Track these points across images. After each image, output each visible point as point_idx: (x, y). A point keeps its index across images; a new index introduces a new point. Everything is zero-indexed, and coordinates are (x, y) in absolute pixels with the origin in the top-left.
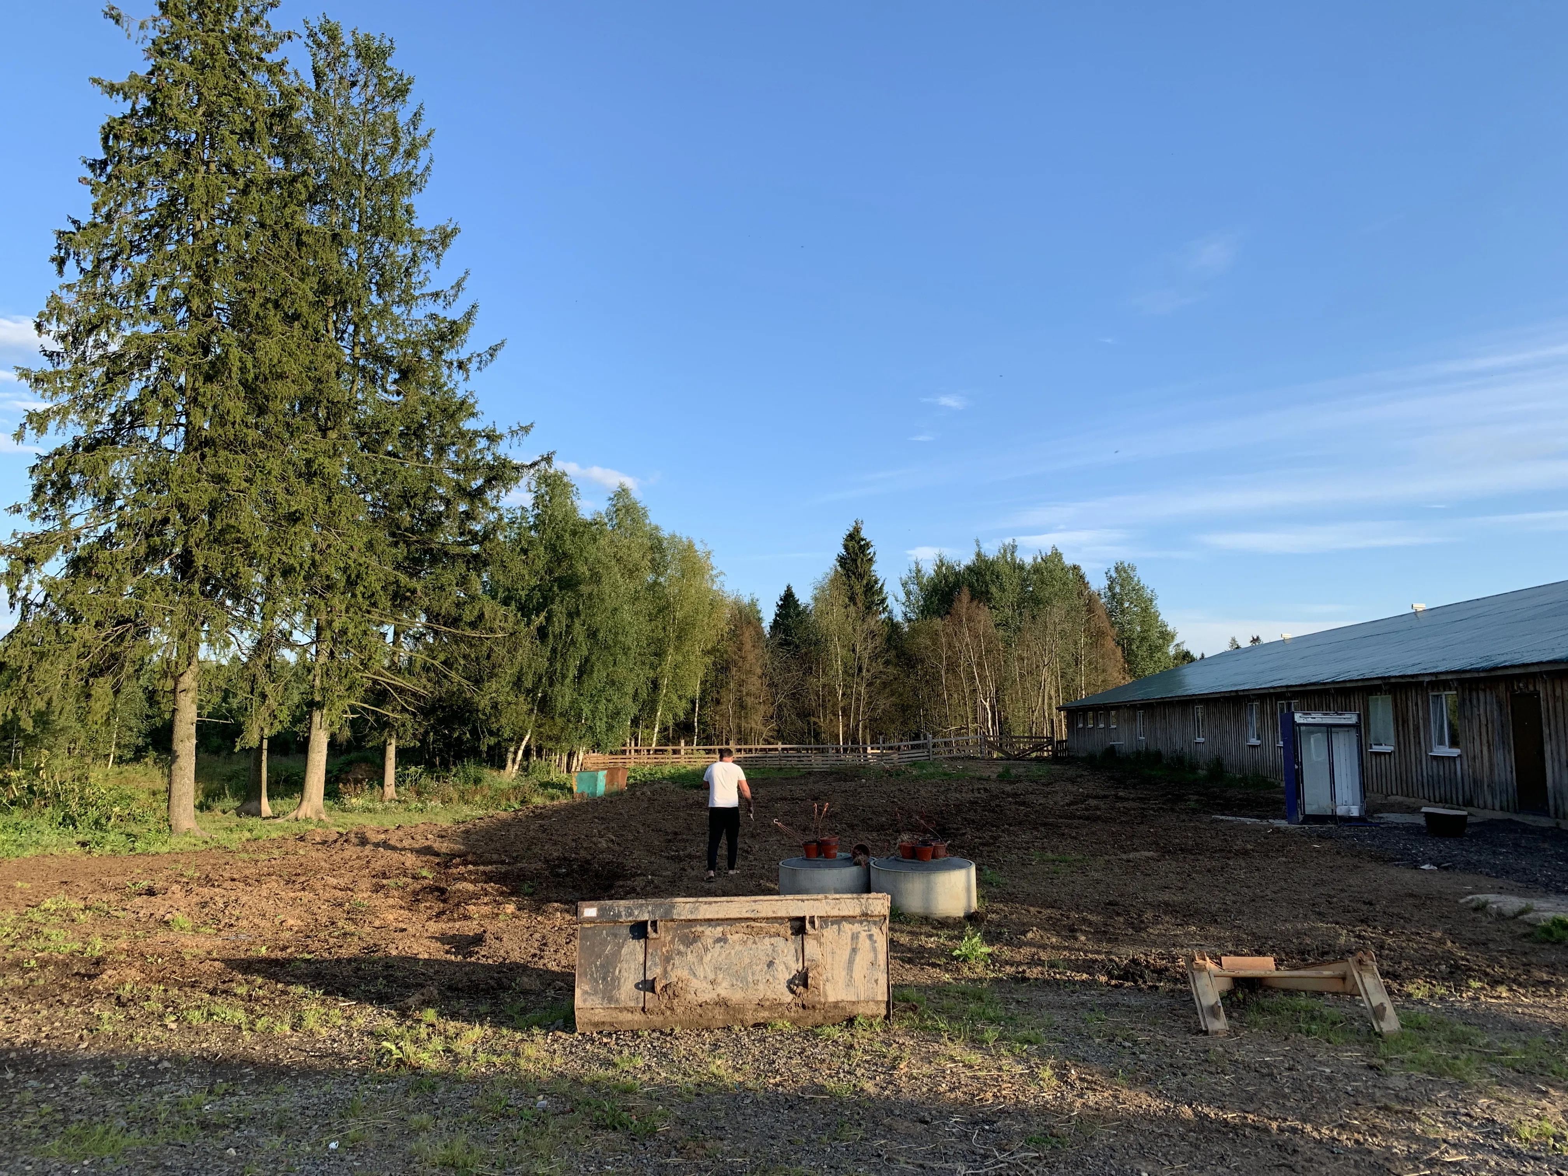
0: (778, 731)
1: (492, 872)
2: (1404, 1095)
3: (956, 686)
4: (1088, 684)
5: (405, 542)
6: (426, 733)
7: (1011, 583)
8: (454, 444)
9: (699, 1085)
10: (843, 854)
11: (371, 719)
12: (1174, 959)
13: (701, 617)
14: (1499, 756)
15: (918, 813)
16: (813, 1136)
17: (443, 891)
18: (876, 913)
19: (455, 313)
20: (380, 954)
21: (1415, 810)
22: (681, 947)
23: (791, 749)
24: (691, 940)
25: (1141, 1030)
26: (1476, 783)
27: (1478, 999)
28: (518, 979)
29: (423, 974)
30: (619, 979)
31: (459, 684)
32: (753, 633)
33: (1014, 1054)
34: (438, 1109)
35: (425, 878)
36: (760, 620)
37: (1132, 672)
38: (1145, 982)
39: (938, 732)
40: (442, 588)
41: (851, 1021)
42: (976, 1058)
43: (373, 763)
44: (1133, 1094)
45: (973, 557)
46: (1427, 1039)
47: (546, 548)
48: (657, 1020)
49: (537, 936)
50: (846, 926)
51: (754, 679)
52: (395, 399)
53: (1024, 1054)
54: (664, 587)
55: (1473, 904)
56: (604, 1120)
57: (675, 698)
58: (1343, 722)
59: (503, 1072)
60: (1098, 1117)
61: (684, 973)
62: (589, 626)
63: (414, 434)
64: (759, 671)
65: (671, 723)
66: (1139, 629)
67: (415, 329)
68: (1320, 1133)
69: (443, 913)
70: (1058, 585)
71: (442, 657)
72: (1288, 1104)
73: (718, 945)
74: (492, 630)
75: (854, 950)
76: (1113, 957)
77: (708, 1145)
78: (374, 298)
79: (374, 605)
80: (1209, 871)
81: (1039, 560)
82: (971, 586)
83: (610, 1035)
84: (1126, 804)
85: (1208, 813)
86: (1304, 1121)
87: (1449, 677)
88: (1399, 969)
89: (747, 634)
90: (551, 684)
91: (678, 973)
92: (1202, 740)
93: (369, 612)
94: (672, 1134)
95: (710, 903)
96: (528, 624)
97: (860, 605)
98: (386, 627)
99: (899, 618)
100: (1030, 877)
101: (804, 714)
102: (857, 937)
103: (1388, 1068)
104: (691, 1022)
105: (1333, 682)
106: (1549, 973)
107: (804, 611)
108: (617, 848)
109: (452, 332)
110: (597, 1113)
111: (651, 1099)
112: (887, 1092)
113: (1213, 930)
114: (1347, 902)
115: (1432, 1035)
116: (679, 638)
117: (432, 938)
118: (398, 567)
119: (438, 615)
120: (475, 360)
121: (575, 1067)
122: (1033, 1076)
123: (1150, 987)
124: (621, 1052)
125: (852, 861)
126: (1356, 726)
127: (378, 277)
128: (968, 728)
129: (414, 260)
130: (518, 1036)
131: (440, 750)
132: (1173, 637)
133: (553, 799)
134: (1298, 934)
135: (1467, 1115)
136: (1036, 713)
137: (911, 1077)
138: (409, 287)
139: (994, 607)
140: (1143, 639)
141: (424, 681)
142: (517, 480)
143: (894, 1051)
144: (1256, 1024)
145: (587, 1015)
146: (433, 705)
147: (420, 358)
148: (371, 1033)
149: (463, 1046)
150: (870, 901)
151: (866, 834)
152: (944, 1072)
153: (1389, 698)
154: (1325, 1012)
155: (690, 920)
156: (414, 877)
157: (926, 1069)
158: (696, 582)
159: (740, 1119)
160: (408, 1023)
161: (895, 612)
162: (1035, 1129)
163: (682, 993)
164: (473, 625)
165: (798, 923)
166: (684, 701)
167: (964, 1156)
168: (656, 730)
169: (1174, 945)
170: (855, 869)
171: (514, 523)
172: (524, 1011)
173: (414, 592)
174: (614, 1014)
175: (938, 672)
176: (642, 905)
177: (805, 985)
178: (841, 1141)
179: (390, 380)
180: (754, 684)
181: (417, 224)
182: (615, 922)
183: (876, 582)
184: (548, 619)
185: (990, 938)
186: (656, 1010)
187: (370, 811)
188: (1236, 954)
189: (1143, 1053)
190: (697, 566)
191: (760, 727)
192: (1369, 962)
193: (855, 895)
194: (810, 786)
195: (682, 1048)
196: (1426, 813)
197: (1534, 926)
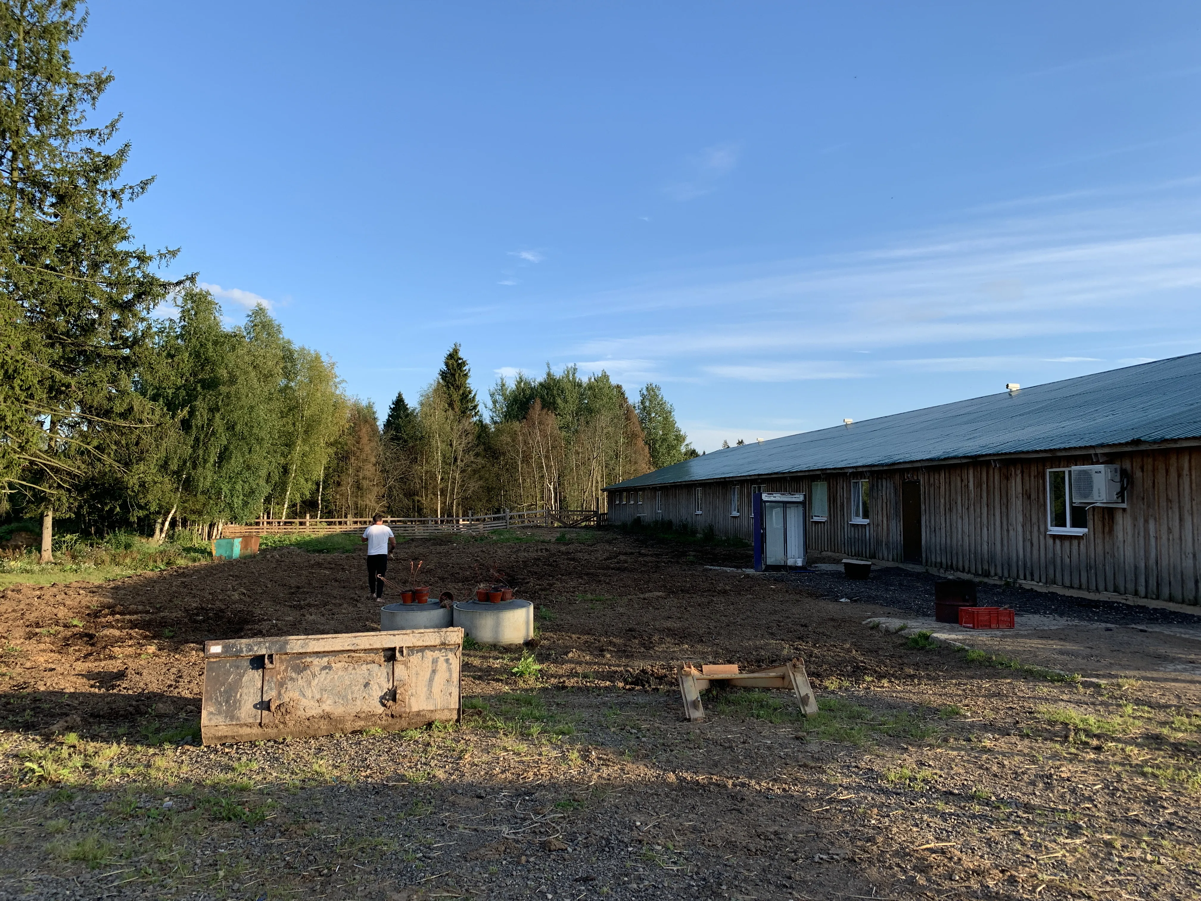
0: (388, 507)
1: (137, 620)
2: (817, 756)
3: (529, 473)
4: (624, 472)
5: (61, 344)
6: (80, 507)
7: (572, 397)
8: (108, 262)
9: (304, 781)
10: (433, 600)
11: (29, 494)
12: (671, 668)
13: (325, 416)
14: (893, 523)
15: (494, 567)
16: (393, 814)
17: (91, 636)
18: (452, 642)
19: (109, 149)
20: (29, 690)
21: (838, 561)
22: (294, 675)
23: (399, 521)
24: (301, 669)
25: (644, 720)
26: (879, 543)
27: (869, 688)
28: (154, 706)
29: (68, 705)
30: (240, 702)
31: (111, 466)
32: (369, 429)
33: (551, 743)
34: (73, 814)
35: (76, 626)
36: (375, 419)
37: (655, 464)
38: (650, 686)
39: (514, 507)
40: (94, 384)
41: (429, 725)
42: (523, 747)
43: (32, 531)
44: (634, 766)
45: (545, 376)
46: (835, 717)
47: (190, 354)
48: (272, 732)
49: (174, 670)
50: (428, 654)
51: (370, 466)
52: (53, 220)
53: (559, 743)
54: (294, 391)
55: (871, 625)
56: (221, 813)
57: (302, 481)
58: (794, 500)
59: (135, 781)
60: (608, 784)
61: (295, 695)
62: (228, 420)
63: (70, 251)
64: (373, 460)
65: (298, 501)
66: (661, 432)
67: (71, 160)
68: (760, 785)
69: (91, 654)
70: (605, 400)
71: (95, 443)
72: (741, 767)
73: (324, 672)
74: (141, 422)
75: (434, 672)
76: (629, 669)
77: (307, 827)
78: (32, 130)
79: (32, 396)
80: (699, 605)
81: (593, 380)
82: (542, 398)
83: (231, 746)
84: (646, 559)
85: (702, 564)
86: (750, 777)
87: (864, 469)
88: (820, 670)
89: (364, 430)
90: (195, 467)
91: (290, 694)
92: (699, 512)
93: (26, 403)
94: (278, 820)
95: (318, 639)
96: (173, 417)
97: (457, 410)
98: (43, 417)
99: (487, 420)
100: (574, 613)
101: (410, 494)
102: (437, 662)
103: (808, 738)
104: (300, 732)
105: (789, 472)
106: (914, 669)
107: (412, 413)
108: (248, 600)
109: (105, 166)
110: (215, 808)
111: (263, 794)
112: (454, 777)
113: (699, 647)
114: (790, 625)
115: (839, 714)
116: (306, 432)
117: (79, 675)
118: (54, 364)
119: (91, 407)
120: (128, 192)
121: (199, 773)
122: (564, 758)
123: (653, 689)
124: (240, 759)
125: (439, 605)
126: (803, 503)
127: (36, 112)
128: (536, 505)
129: (70, 99)
130: (151, 751)
131: (94, 521)
132: (684, 440)
133: (195, 561)
134: (757, 648)
135: (856, 767)
136: (587, 493)
137: (474, 764)
138: (66, 122)
139: (559, 414)
140: (664, 440)
141: (79, 463)
142: (163, 296)
143: (461, 746)
144: (723, 713)
145: (212, 731)
146: (87, 483)
147: (76, 187)
148: (16, 756)
149: (100, 762)
150: (448, 633)
151: (454, 585)
152: (498, 759)
153: (825, 484)
154: (770, 702)
155: (301, 653)
156: (65, 626)
157: (485, 758)
158: (322, 387)
159: (335, 805)
160: (51, 746)
161: (484, 416)
162: (563, 797)
163: (293, 710)
164: (123, 416)
165: (390, 653)
166: (310, 483)
167: (509, 820)
168: (286, 506)
169: (672, 659)
170: (441, 611)
171: (163, 332)
172: (157, 731)
173: (68, 386)
174: (235, 729)
175: (516, 463)
176: (260, 643)
177: (394, 700)
178: (416, 815)
179: (47, 203)
180: (369, 470)
181: (73, 69)
182: (237, 656)
183: (470, 392)
184: (192, 413)
185: (541, 658)
186: (271, 724)
187: (27, 572)
188: (714, 663)
189: (644, 736)
190: (323, 374)
191: (373, 504)
192: (800, 666)
193: (436, 630)
194: (412, 549)
195: (291, 753)
196: (845, 563)
197: (907, 638)
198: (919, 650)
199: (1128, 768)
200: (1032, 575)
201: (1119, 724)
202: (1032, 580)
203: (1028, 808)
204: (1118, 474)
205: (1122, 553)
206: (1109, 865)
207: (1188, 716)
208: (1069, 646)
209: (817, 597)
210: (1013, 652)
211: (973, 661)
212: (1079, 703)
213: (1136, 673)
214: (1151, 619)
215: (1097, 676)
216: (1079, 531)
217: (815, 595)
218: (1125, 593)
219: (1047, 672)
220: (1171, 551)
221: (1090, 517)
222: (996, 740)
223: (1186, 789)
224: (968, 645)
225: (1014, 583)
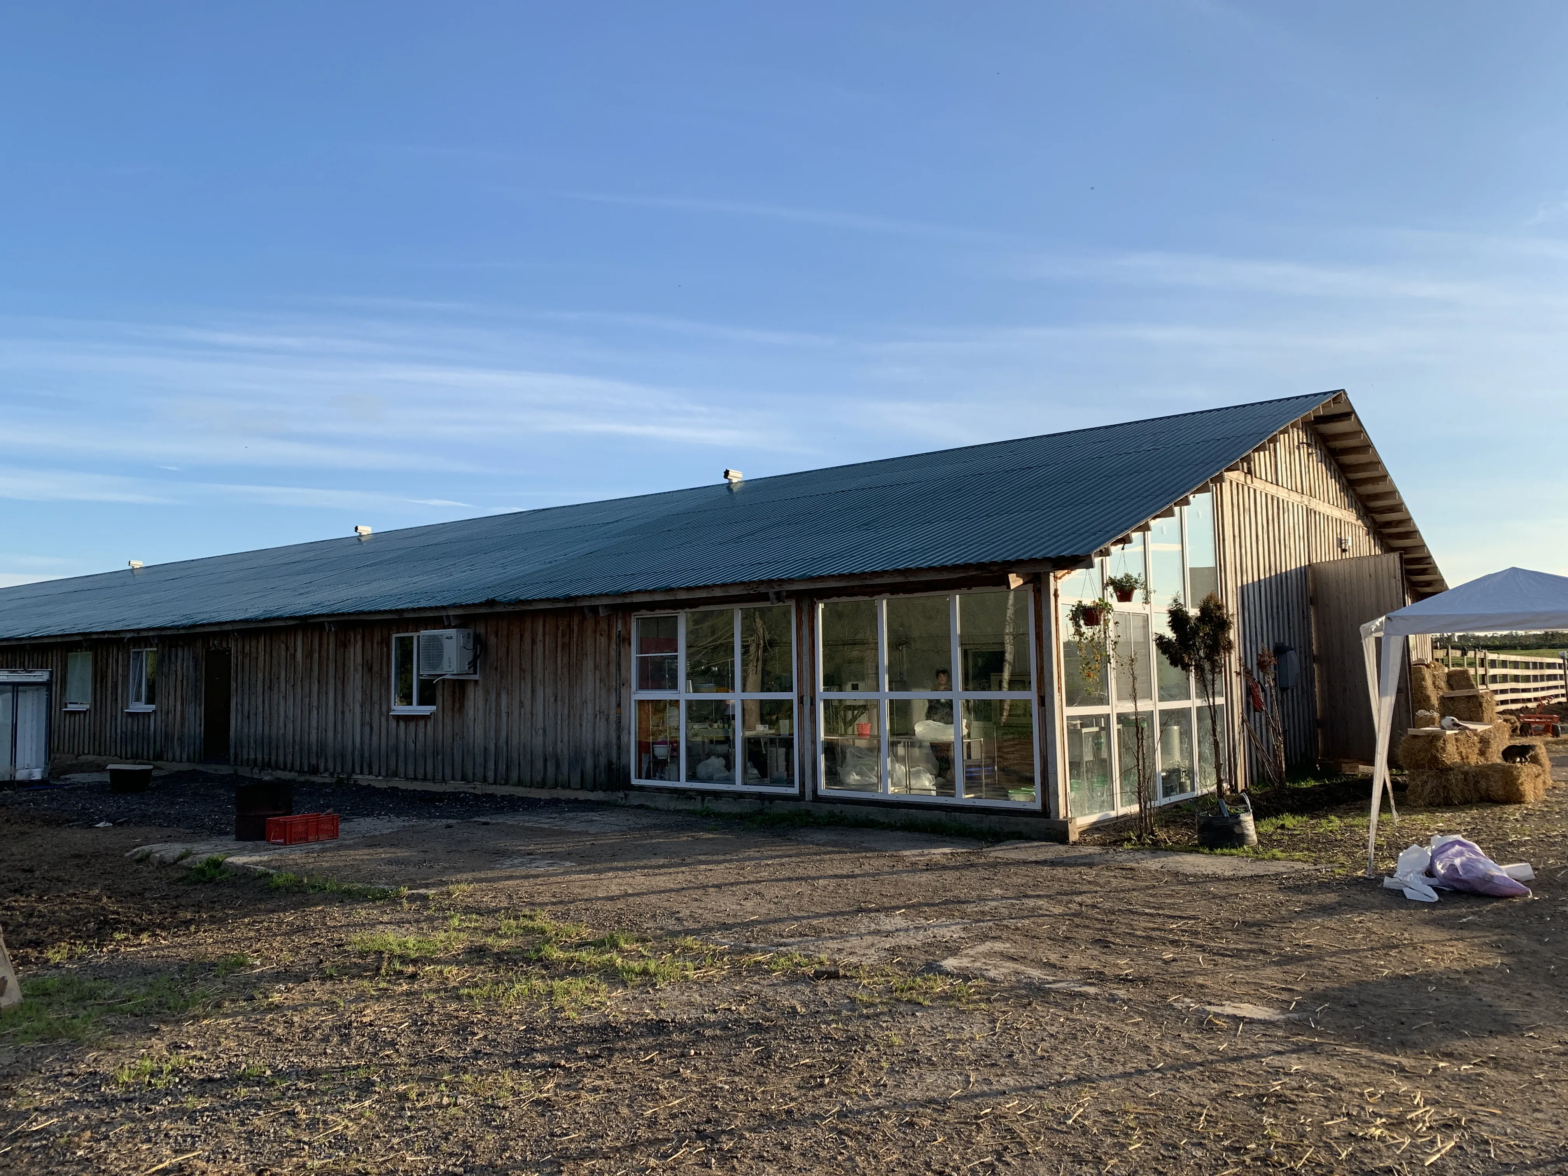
2: (6, 1071)
14: (191, 709)
21: (101, 768)
26: (168, 737)
27: (118, 950)
46: (50, 1005)
55: (138, 856)
58: (32, 680)
87: (151, 634)
88: (44, 936)
105: (30, 638)
106: (194, 912)
115: (57, 999)
126: (48, 685)
135: (70, 1074)
153: (89, 655)
196: (111, 771)
197: (191, 869)
198: (205, 883)
199: (442, 994)
200: (370, 766)
201: (441, 942)
202: (370, 773)
203: (312, 1074)
204: (471, 640)
205: (472, 733)
206: (400, 1123)
207: (516, 918)
208: (402, 853)
209: (59, 825)
210: (330, 869)
211: (278, 888)
212: (400, 923)
213: (469, 876)
214: (497, 809)
215: (427, 886)
216: (427, 710)
217: (55, 822)
218: (474, 781)
219: (369, 889)
220: (522, 727)
221: (439, 693)
222: (289, 990)
223: (500, 1005)
224: (274, 868)
225: (348, 779)
